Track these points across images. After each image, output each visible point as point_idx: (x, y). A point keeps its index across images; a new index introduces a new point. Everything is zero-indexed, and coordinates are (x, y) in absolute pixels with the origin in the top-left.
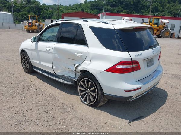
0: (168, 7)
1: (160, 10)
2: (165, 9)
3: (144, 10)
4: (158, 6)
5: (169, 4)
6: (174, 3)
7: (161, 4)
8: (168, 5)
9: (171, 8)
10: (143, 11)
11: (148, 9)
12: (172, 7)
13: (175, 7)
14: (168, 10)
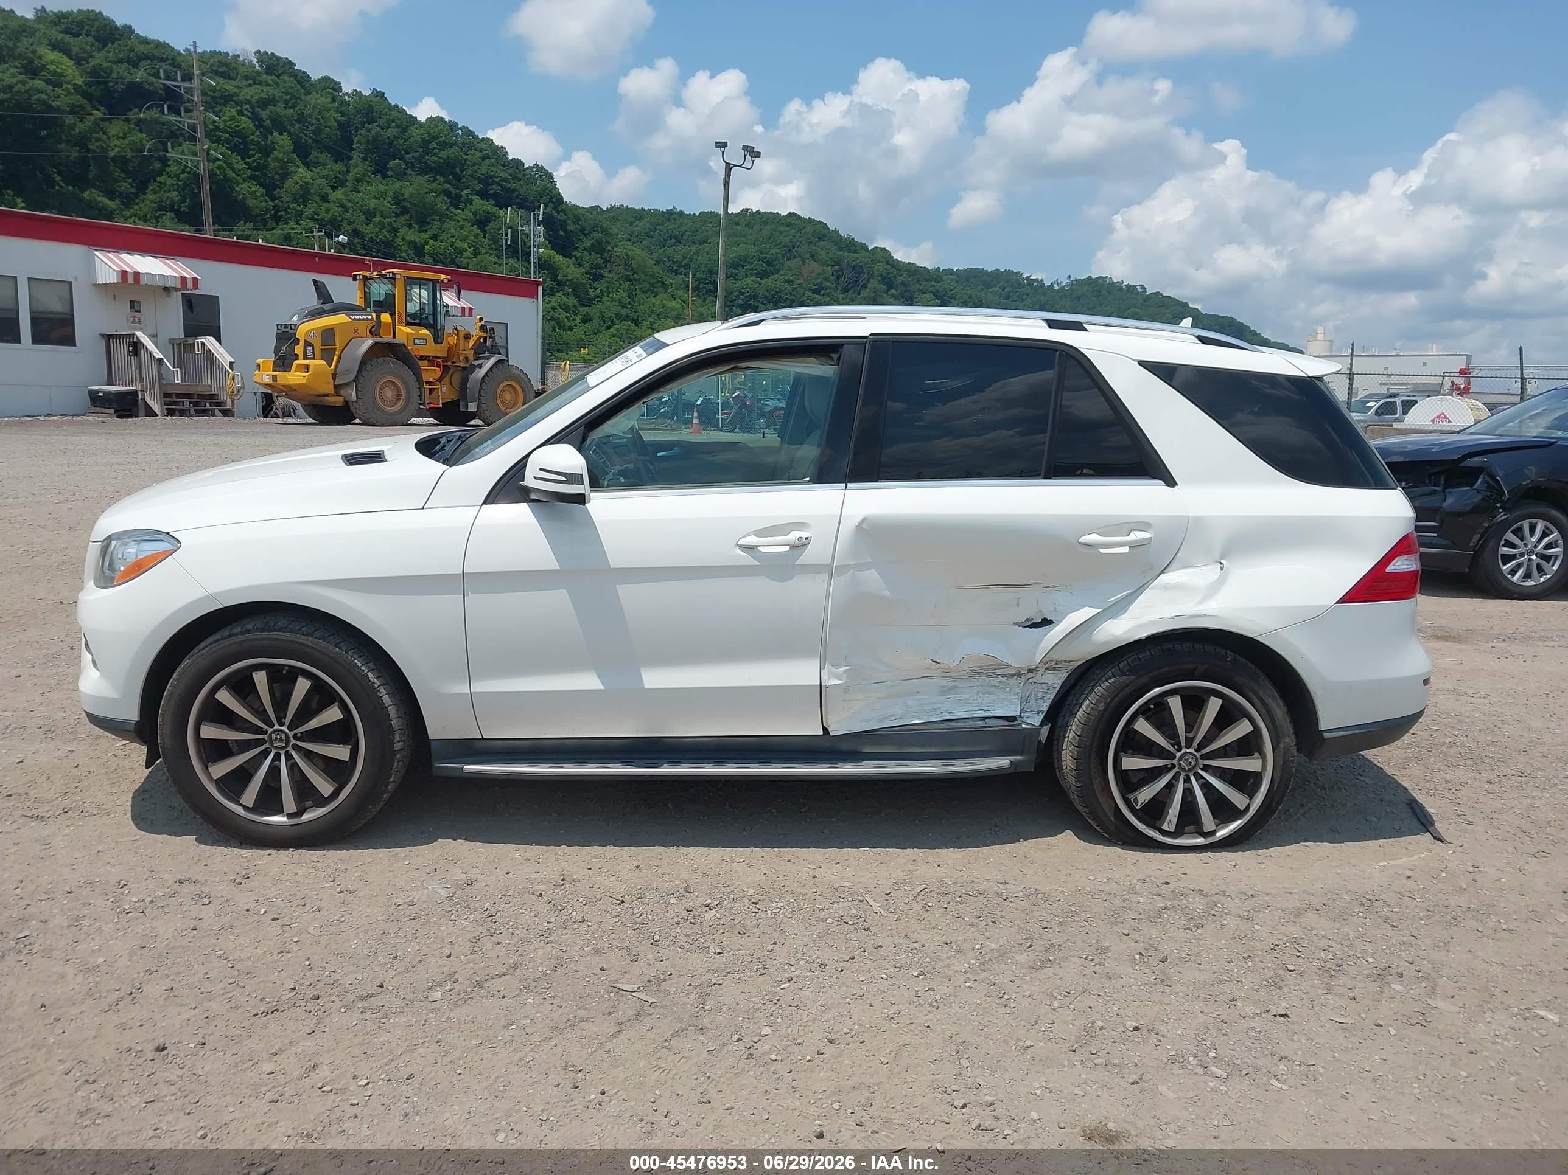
0: (305, 187)
1: (251, 202)
2: (286, 198)
3: (111, 194)
4: (230, 174)
5: (307, 165)
6: (339, 167)
7: (244, 154)
8: (302, 173)
9: (325, 198)
10: (104, 200)
11: (142, 188)
12: (334, 188)
13: (355, 196)
14: (309, 211)
